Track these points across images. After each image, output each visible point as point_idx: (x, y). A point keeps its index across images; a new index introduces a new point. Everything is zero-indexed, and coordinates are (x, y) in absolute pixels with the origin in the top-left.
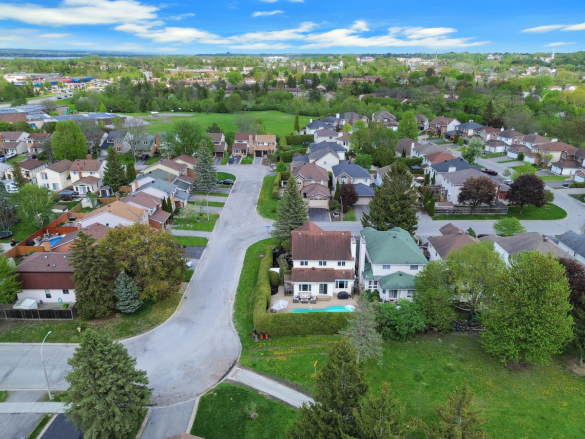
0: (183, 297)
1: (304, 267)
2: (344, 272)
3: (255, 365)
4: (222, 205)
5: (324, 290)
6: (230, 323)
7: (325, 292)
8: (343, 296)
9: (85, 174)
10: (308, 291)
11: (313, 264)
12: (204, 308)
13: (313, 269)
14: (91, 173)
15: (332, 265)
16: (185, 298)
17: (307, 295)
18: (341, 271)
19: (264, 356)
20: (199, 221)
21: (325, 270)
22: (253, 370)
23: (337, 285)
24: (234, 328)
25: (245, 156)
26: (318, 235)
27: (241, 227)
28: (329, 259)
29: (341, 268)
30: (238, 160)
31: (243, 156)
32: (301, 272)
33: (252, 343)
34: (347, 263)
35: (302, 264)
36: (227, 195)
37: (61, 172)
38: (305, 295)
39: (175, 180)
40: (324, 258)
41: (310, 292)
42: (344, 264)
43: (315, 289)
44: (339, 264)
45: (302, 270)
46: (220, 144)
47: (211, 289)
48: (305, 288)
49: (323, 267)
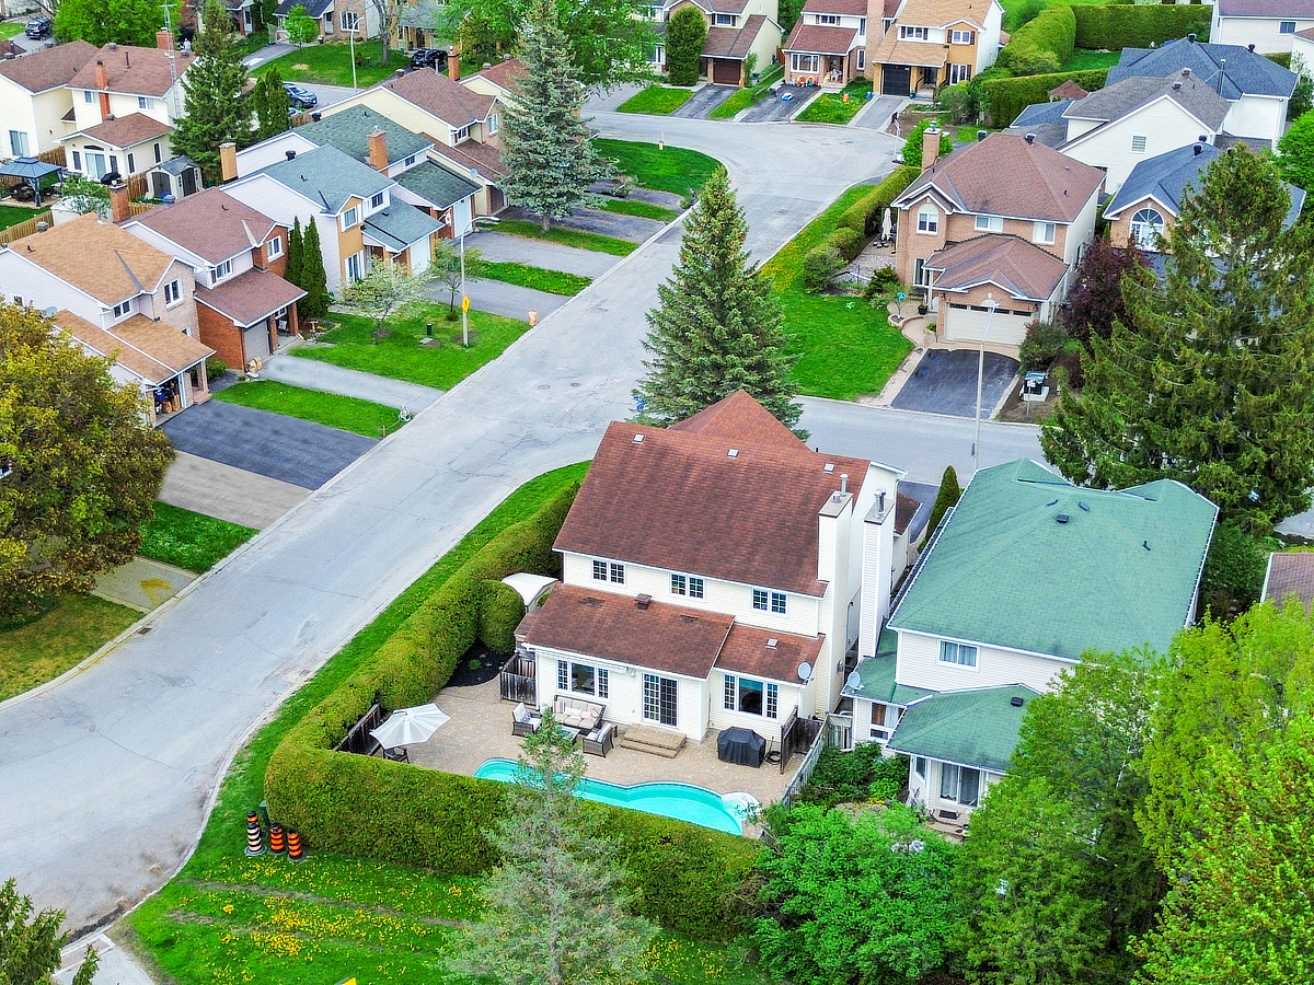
0: (138, 626)
1: (607, 586)
2: (772, 642)
3: (168, 944)
4: (569, 285)
5: (664, 703)
6: (219, 762)
7: (669, 716)
8: (739, 750)
9: (123, 106)
10: (596, 698)
11: (647, 582)
12: (173, 682)
13: (644, 604)
14: (142, 105)
15: (726, 599)
16: (145, 631)
17: (586, 715)
18: (758, 636)
19: (234, 915)
20: (427, 340)
21: (690, 618)
22: (146, 960)
23: (729, 692)
24: (220, 780)
25: (837, 88)
26: (716, 456)
27: (579, 388)
28: (713, 572)
29: (766, 619)
30: (797, 100)
31: (830, 86)
32: (586, 608)
33: (234, 853)
34: (794, 601)
35: (599, 573)
36: (623, 249)
37: (36, 88)
38: (577, 711)
39: (420, 159)
40: (693, 561)
41: (602, 700)
42: (779, 605)
43: (625, 694)
44: (759, 601)
45: (592, 600)
46: (740, 24)
47: (264, 614)
48: (582, 679)
49: (687, 601)
